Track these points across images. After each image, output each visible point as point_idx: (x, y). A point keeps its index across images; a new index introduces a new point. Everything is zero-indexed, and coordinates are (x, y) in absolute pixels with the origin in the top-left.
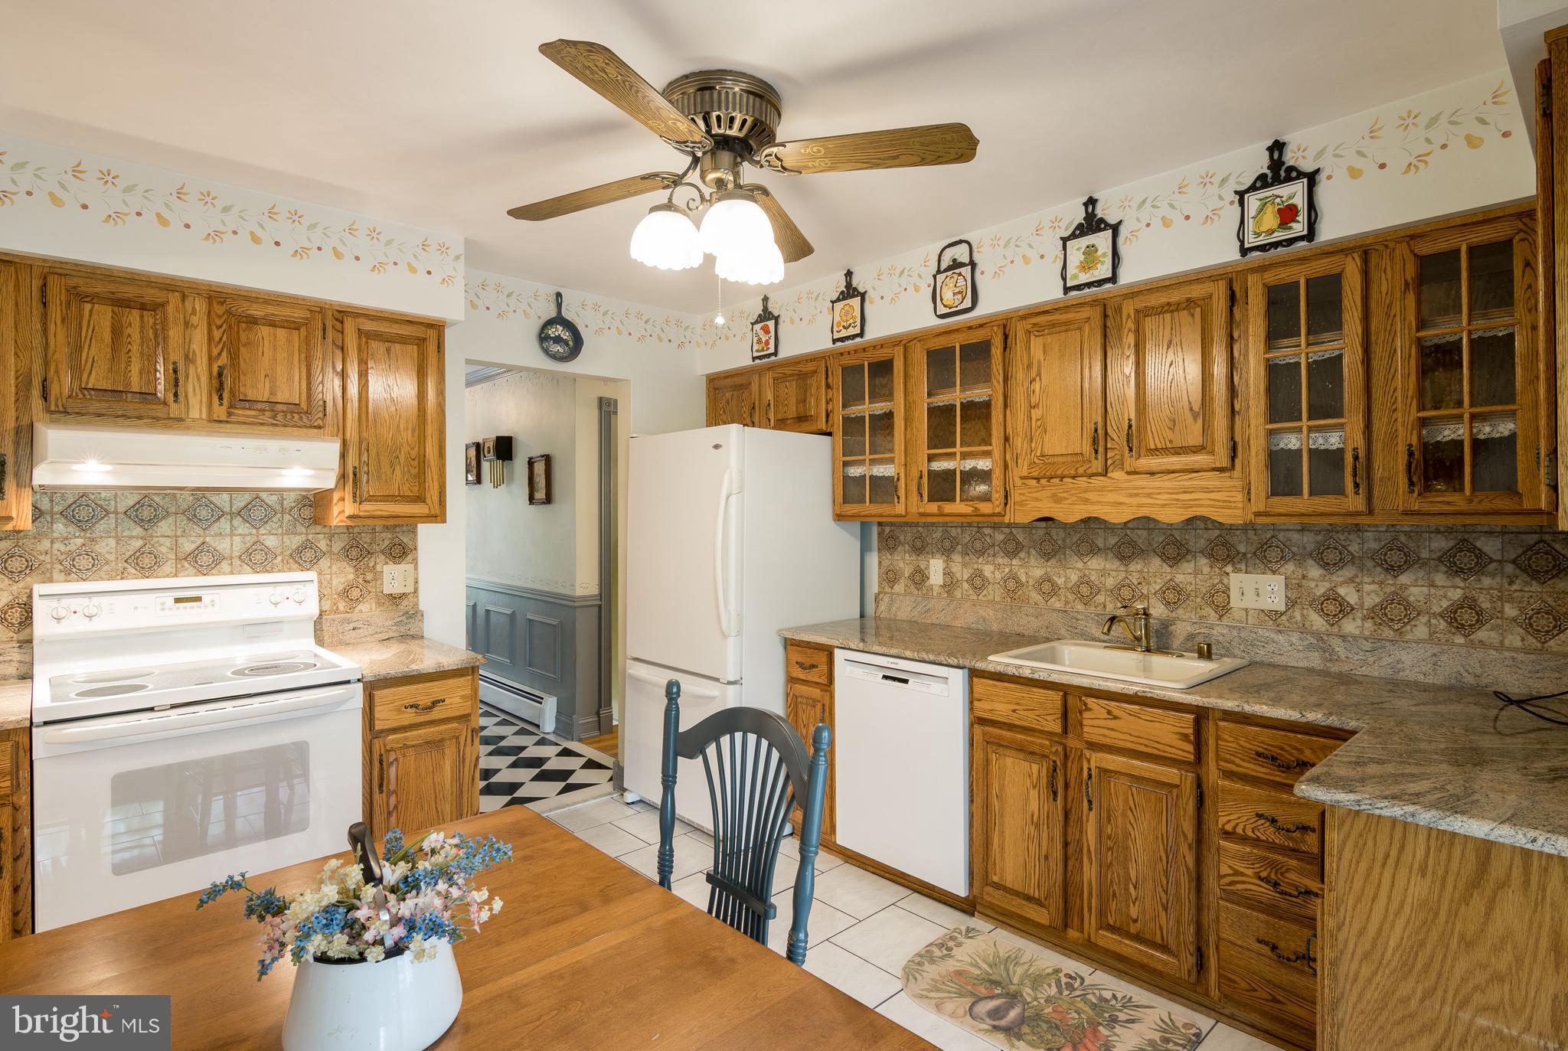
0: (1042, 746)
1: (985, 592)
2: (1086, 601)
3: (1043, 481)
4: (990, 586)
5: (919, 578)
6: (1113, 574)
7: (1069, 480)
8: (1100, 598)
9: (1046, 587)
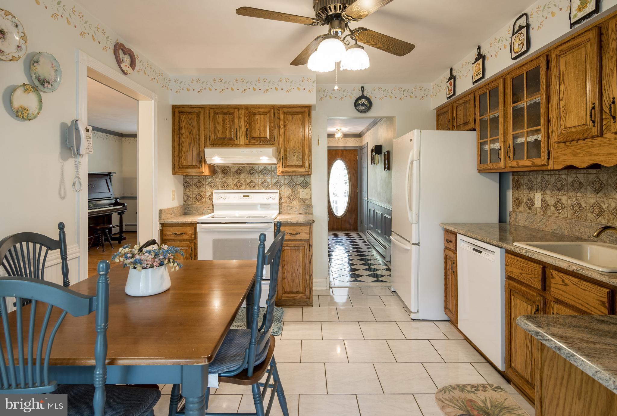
0: (532, 295)
1: (562, 212)
4: (565, 209)
5: (531, 203)
7: (581, 142)
9: (597, 210)
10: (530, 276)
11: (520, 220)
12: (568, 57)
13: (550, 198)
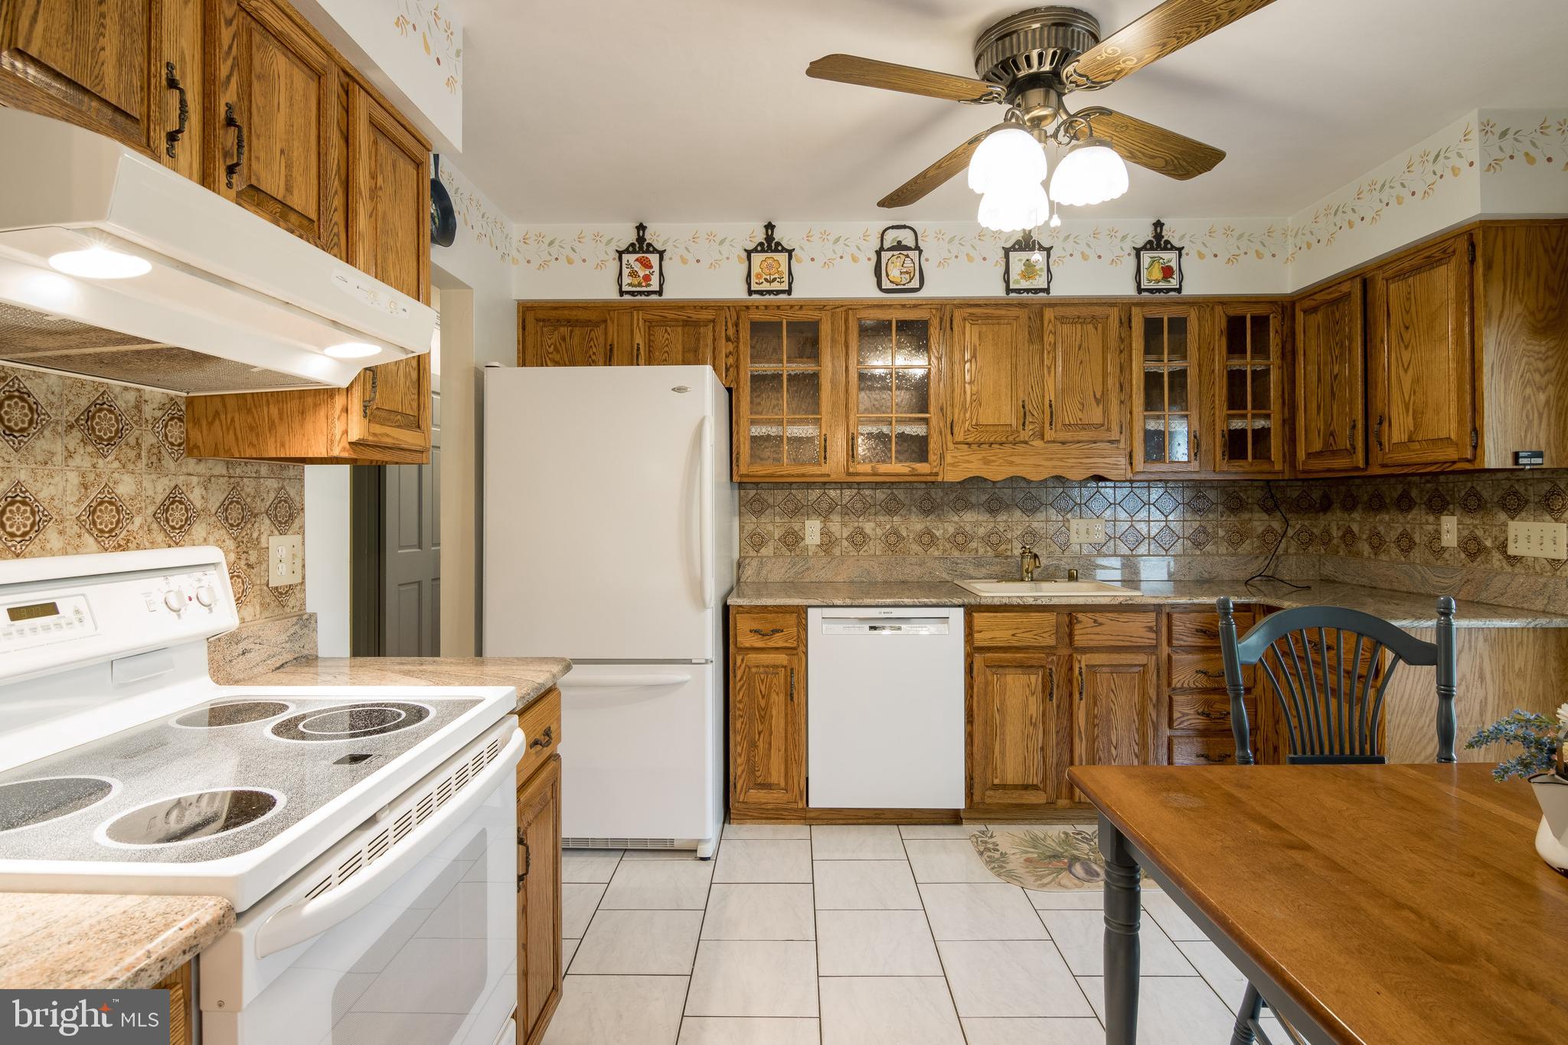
1: (866, 548)
2: (962, 548)
3: (974, 447)
4: (871, 542)
5: (792, 540)
6: (984, 524)
7: (997, 446)
8: (974, 545)
9: (926, 539)
10: (1034, 632)
12: (984, 328)
13: (839, 527)
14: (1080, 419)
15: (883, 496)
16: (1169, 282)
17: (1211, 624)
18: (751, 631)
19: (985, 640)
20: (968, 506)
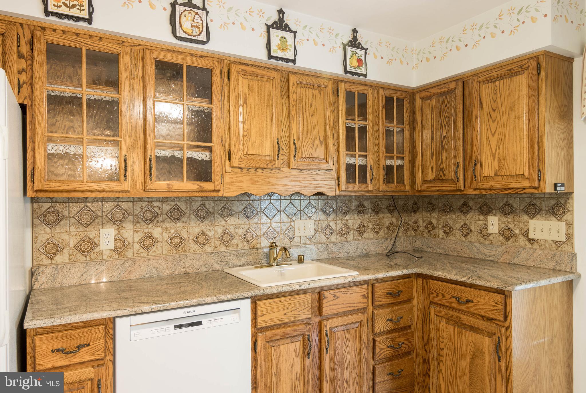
0: (300, 329)
1: (154, 249)
2: (226, 244)
3: (245, 170)
4: (159, 244)
5: (87, 246)
6: (243, 226)
7: (260, 171)
8: (235, 241)
9: (202, 239)
10: (298, 310)
11: (66, 276)
12: (252, 82)
13: (131, 233)
14: (312, 154)
15: (168, 208)
16: (361, 69)
17: (394, 288)
18: (53, 351)
19: (266, 322)
20: (232, 213)
